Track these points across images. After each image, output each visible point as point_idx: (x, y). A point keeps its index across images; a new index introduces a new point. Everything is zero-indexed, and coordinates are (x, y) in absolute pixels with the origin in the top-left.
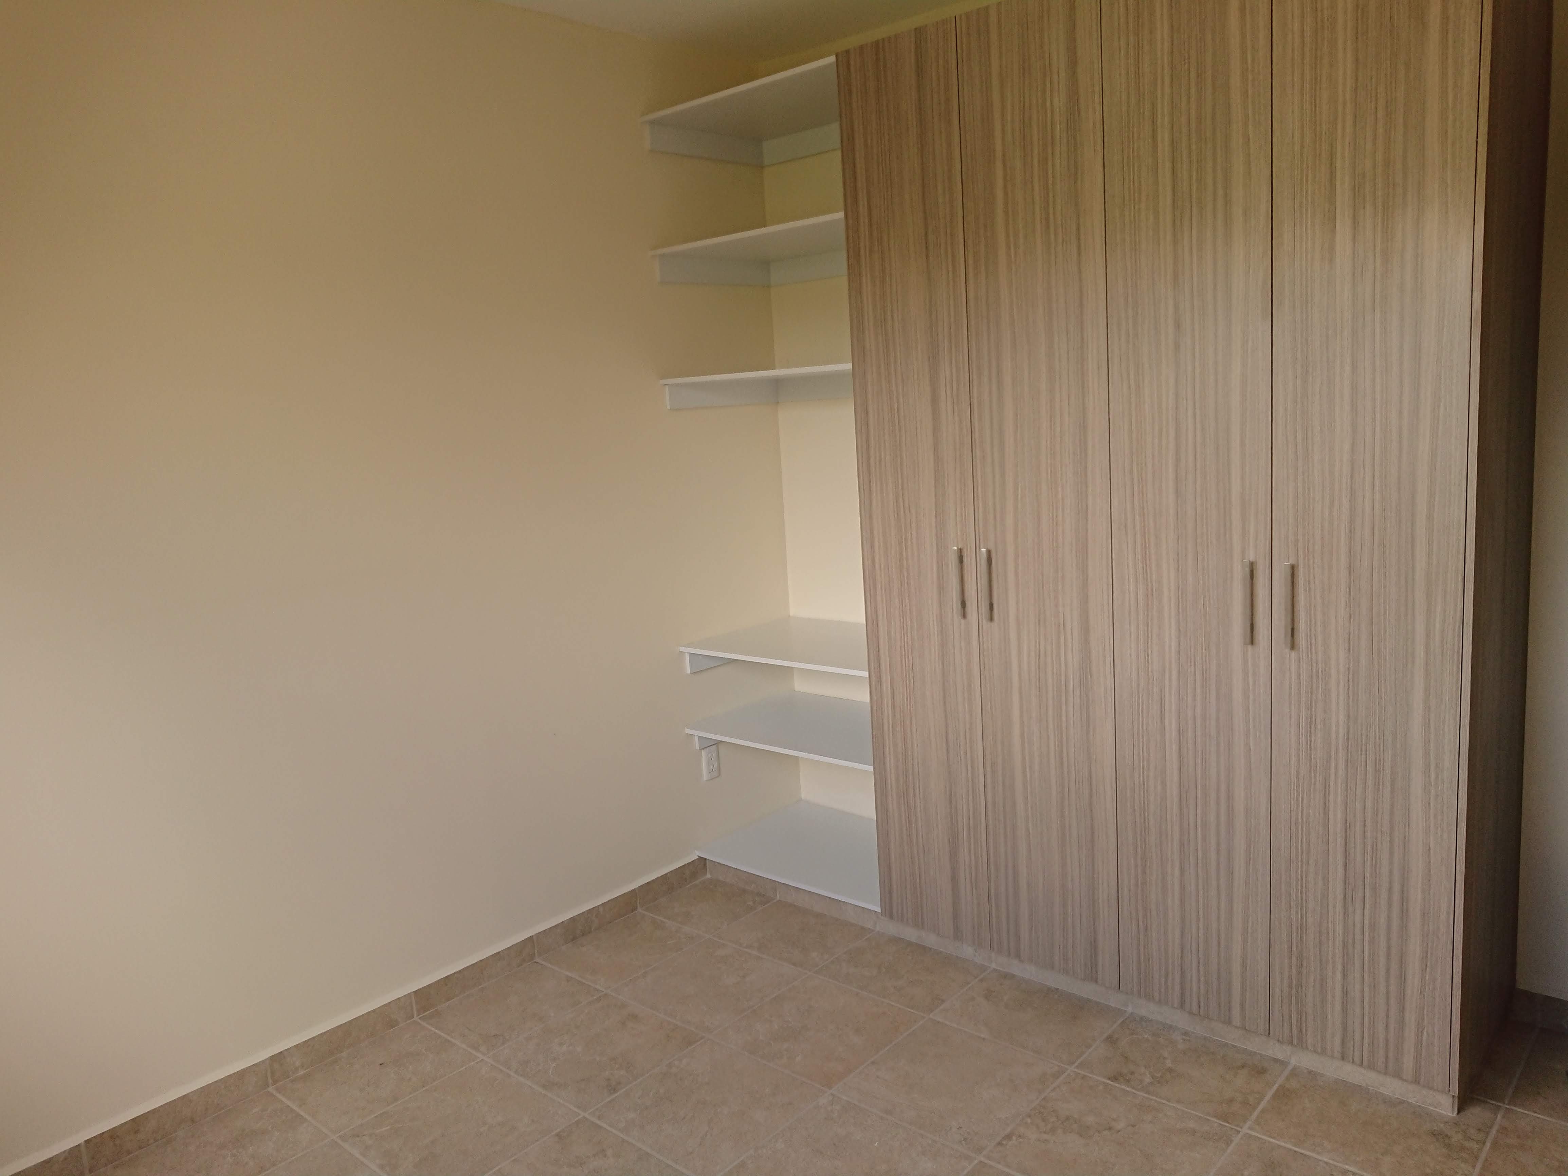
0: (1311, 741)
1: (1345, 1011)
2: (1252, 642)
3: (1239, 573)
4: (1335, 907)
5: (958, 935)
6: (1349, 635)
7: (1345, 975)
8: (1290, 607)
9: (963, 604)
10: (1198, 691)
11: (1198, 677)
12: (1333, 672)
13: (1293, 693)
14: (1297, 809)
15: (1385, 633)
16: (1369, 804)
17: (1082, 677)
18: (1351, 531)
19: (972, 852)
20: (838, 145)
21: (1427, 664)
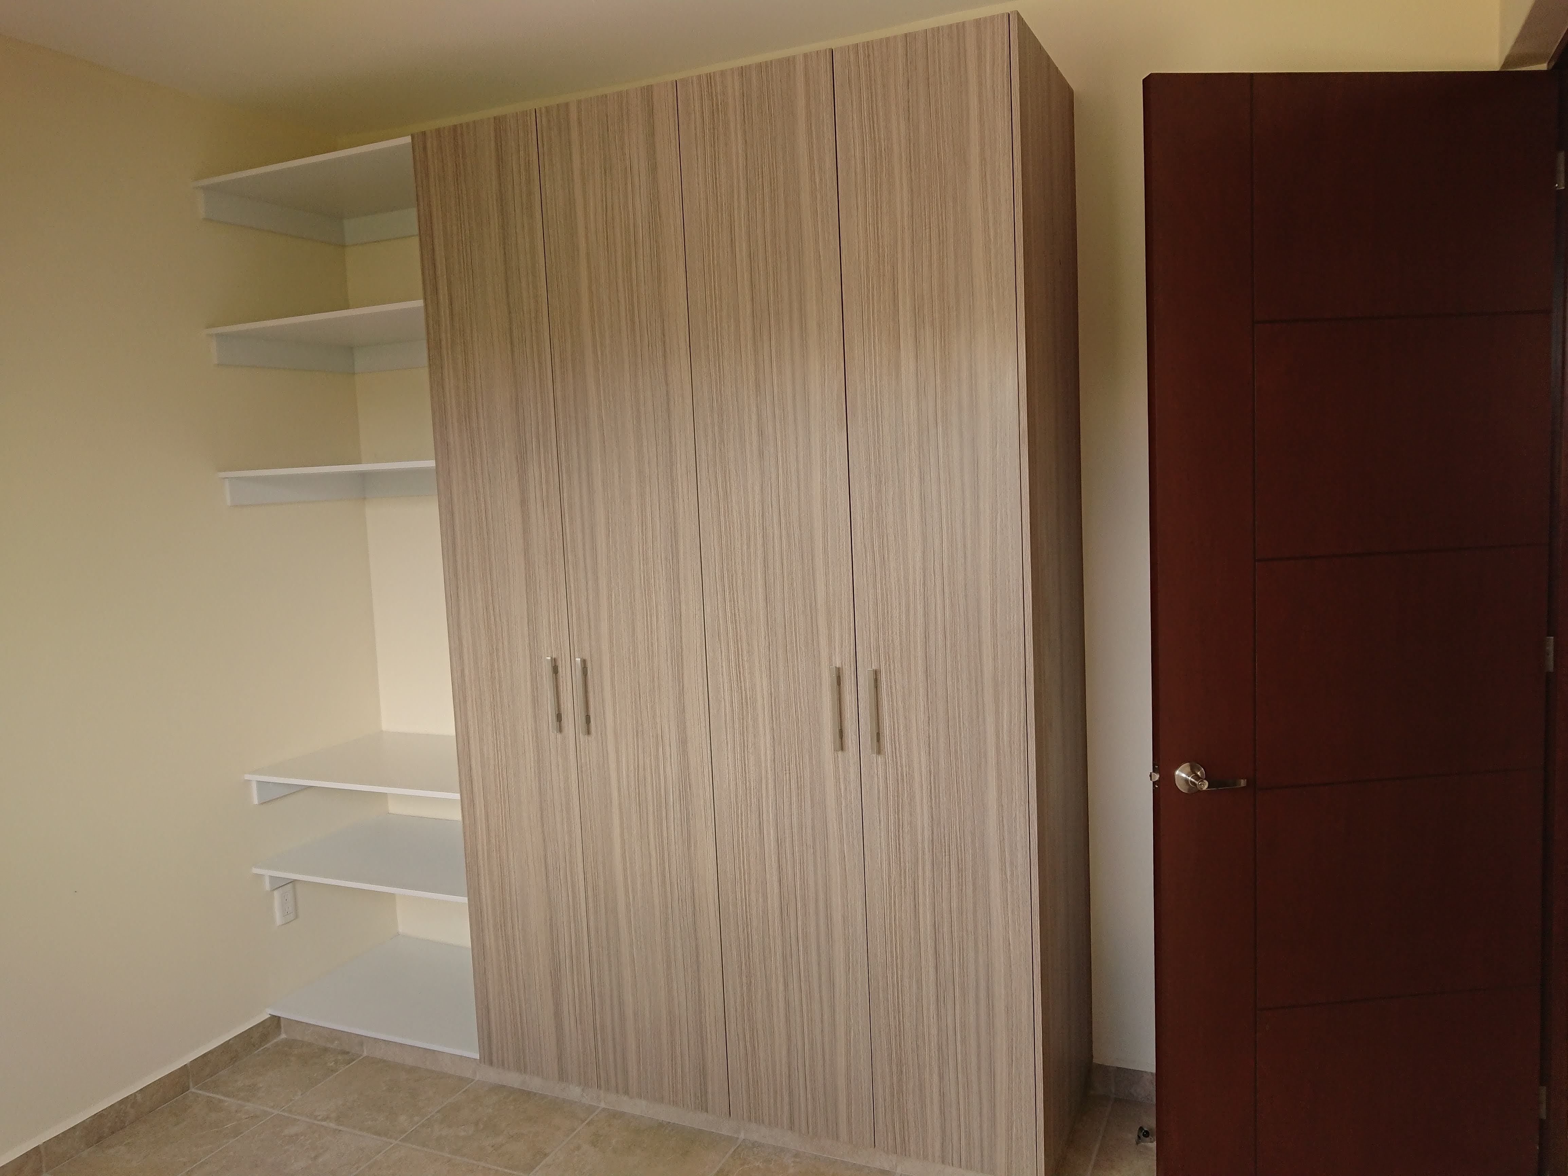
0: (899, 844)
1: (942, 1112)
2: (842, 749)
3: (827, 679)
4: (928, 1010)
5: (563, 1076)
6: (929, 738)
7: (941, 1077)
8: (874, 713)
9: (559, 717)
10: (794, 799)
11: (793, 786)
12: (916, 775)
13: (881, 798)
14: (890, 913)
15: (960, 735)
16: (954, 904)
17: (681, 790)
18: (926, 637)
19: (576, 983)
20: (416, 232)
21: (998, 763)
